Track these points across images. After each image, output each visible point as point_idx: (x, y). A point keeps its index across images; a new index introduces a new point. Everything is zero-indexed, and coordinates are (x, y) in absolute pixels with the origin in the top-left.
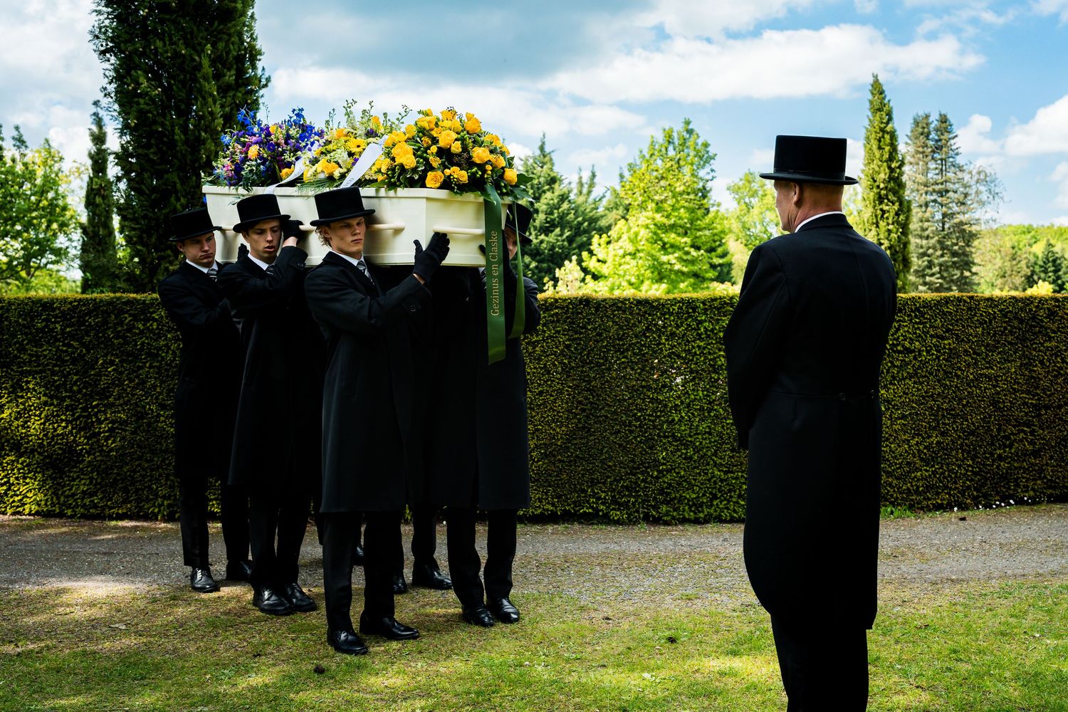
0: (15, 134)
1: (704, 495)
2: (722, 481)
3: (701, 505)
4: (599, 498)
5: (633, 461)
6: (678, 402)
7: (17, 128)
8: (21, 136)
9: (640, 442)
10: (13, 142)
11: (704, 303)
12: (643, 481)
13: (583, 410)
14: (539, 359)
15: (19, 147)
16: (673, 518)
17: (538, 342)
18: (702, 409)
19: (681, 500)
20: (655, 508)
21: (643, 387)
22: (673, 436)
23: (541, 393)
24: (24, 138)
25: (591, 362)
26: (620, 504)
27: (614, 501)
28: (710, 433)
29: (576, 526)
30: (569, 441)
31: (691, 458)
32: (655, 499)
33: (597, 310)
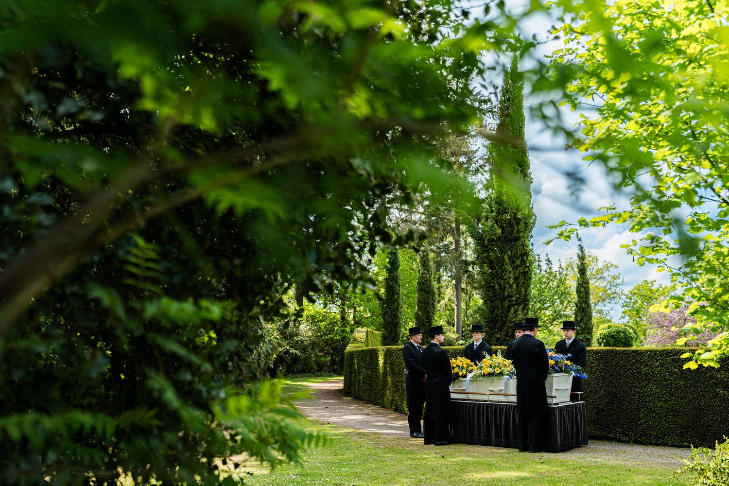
0: (546, 258)
1: (660, 434)
2: (668, 428)
3: (660, 438)
4: (617, 431)
5: (631, 417)
6: (649, 393)
7: (547, 255)
8: (549, 259)
9: (633, 409)
10: (546, 262)
11: (660, 352)
12: (635, 425)
13: (611, 395)
14: (594, 374)
15: (548, 264)
16: (647, 442)
17: (593, 367)
18: (659, 397)
19: (650, 435)
20: (640, 437)
21: (634, 386)
22: (647, 407)
23: (594, 387)
24: (550, 260)
25: (614, 375)
26: (625, 434)
27: (623, 433)
28: (663, 407)
29: (606, 443)
30: (606, 407)
31: (655, 417)
32: (640, 434)
33: (616, 354)
